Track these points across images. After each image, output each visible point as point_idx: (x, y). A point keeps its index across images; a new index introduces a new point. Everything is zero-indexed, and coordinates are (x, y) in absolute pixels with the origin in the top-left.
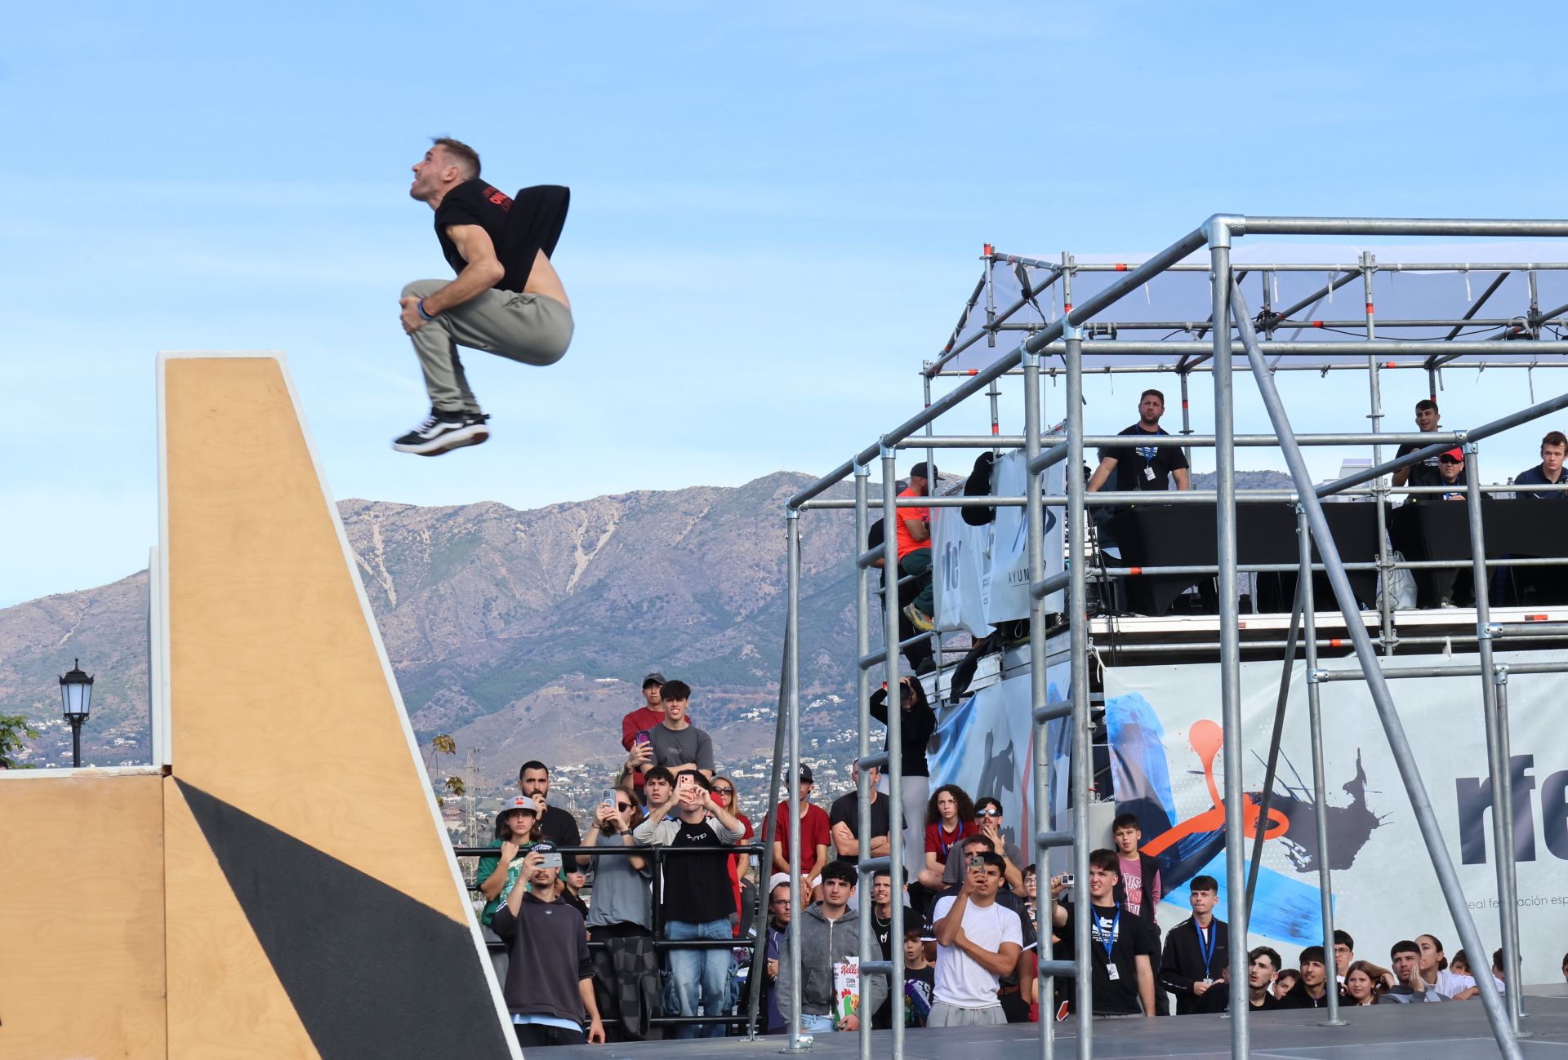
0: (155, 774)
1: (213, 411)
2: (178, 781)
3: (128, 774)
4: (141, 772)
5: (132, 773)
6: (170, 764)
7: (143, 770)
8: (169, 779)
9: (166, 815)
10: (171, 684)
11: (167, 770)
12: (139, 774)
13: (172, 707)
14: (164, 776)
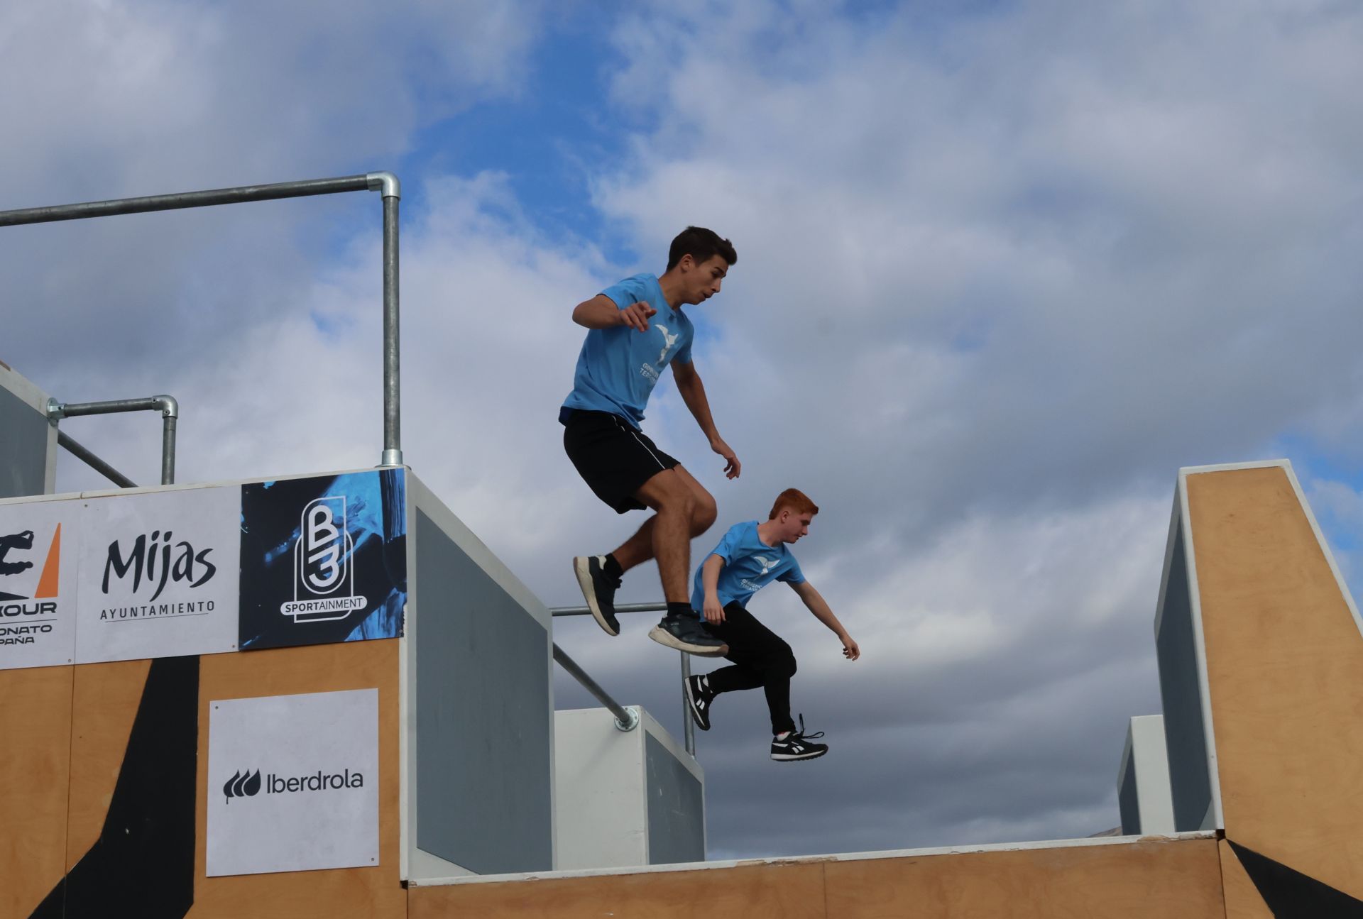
0: (1210, 837)
1: (1232, 515)
2: (1232, 844)
3: (1187, 838)
4: (1198, 836)
5: (1190, 837)
6: (1223, 828)
7: (1200, 834)
8: (1223, 843)
9: (1224, 875)
10: (1217, 756)
11: (1221, 834)
12: (1196, 838)
13: (1220, 777)
14: (1218, 840)
